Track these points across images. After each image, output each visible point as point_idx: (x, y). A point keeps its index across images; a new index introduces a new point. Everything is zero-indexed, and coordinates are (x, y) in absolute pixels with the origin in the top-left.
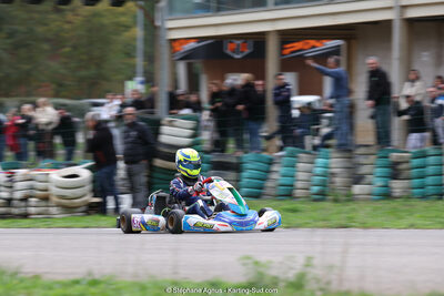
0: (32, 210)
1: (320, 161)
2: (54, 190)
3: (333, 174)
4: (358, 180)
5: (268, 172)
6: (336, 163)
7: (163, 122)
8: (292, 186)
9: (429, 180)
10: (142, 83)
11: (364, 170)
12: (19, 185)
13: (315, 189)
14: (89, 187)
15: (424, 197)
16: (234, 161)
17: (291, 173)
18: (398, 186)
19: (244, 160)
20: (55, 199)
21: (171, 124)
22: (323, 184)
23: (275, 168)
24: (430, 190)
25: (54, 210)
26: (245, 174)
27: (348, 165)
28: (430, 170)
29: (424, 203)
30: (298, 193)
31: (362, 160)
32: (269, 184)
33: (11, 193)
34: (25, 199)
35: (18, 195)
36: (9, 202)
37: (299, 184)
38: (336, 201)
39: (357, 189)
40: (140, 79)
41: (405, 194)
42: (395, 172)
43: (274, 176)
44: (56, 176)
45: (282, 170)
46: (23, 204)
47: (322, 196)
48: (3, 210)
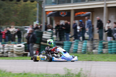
0: (9, 55)
1: (84, 43)
2: (15, 50)
3: (88, 47)
4: (94, 48)
5: (71, 46)
6: (88, 44)
7: (44, 33)
8: (77, 50)
9: (113, 49)
10: (38, 22)
11: (96, 46)
12: (6, 48)
13: (83, 51)
14: (24, 49)
15: (111, 53)
16: (62, 43)
17: (77, 46)
18: (105, 50)
19: (65, 43)
20: (15, 52)
21: (45, 33)
22: (85, 50)
23: (72, 45)
24: (113, 51)
25: (15, 55)
26: (65, 47)
27: (92, 45)
28: (113, 46)
29: (111, 55)
30: (78, 52)
31: (95, 43)
32: (71, 49)
33: (4, 50)
34: (7, 52)
35: (5, 51)
36: (3, 53)
37: (79, 49)
38: (89, 54)
39: (94, 51)
41: (106, 52)
42: (104, 47)
43: (72, 47)
44: (15, 46)
45: (75, 46)
47: (85, 52)
48: (1, 55)
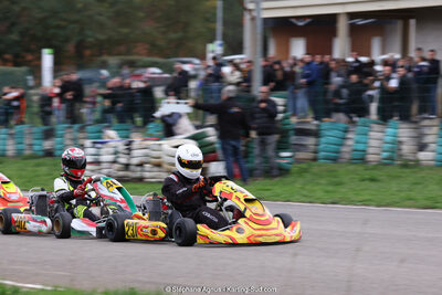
1: (390, 131)
2: (166, 158)
3: (400, 142)
4: (422, 147)
5: (345, 138)
8: (365, 151)
10: (221, 45)
11: (428, 139)
12: (135, 153)
13: (385, 154)
16: (313, 128)
17: (364, 140)
19: (322, 128)
20: (166, 166)
22: (392, 151)
23: (349, 136)
26: (323, 140)
27: (414, 135)
30: (371, 158)
32: (344, 149)
33: (129, 159)
34: (141, 165)
35: (135, 161)
36: (127, 166)
37: (371, 150)
38: (405, 166)
39: (423, 155)
40: (219, 42)
43: (350, 142)
44: (167, 146)
45: (356, 137)
46: (139, 169)
47: (390, 160)
48: (121, 173)
